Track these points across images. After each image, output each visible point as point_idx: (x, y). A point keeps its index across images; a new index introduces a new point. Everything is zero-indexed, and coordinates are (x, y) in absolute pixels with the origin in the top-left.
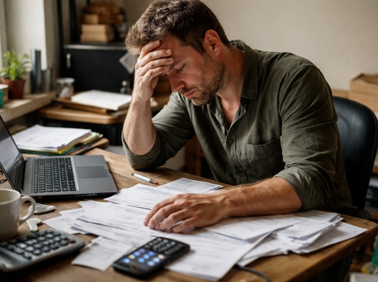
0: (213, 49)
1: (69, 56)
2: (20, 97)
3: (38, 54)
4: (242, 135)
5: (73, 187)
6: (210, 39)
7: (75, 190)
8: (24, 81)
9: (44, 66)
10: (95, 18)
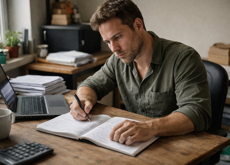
0: (139, 29)
1: (45, 32)
2: (17, 57)
3: (26, 31)
4: (149, 86)
5: (45, 112)
6: (137, 23)
7: (46, 113)
8: (19, 47)
9: (30, 38)
10: (59, 11)
